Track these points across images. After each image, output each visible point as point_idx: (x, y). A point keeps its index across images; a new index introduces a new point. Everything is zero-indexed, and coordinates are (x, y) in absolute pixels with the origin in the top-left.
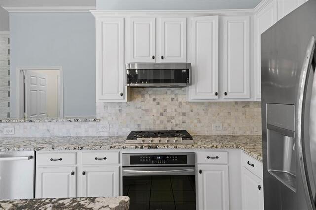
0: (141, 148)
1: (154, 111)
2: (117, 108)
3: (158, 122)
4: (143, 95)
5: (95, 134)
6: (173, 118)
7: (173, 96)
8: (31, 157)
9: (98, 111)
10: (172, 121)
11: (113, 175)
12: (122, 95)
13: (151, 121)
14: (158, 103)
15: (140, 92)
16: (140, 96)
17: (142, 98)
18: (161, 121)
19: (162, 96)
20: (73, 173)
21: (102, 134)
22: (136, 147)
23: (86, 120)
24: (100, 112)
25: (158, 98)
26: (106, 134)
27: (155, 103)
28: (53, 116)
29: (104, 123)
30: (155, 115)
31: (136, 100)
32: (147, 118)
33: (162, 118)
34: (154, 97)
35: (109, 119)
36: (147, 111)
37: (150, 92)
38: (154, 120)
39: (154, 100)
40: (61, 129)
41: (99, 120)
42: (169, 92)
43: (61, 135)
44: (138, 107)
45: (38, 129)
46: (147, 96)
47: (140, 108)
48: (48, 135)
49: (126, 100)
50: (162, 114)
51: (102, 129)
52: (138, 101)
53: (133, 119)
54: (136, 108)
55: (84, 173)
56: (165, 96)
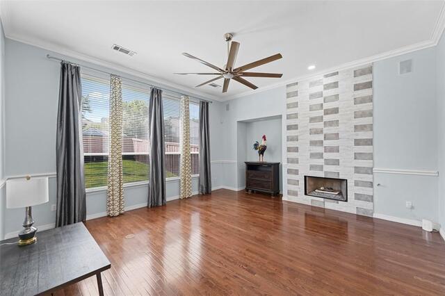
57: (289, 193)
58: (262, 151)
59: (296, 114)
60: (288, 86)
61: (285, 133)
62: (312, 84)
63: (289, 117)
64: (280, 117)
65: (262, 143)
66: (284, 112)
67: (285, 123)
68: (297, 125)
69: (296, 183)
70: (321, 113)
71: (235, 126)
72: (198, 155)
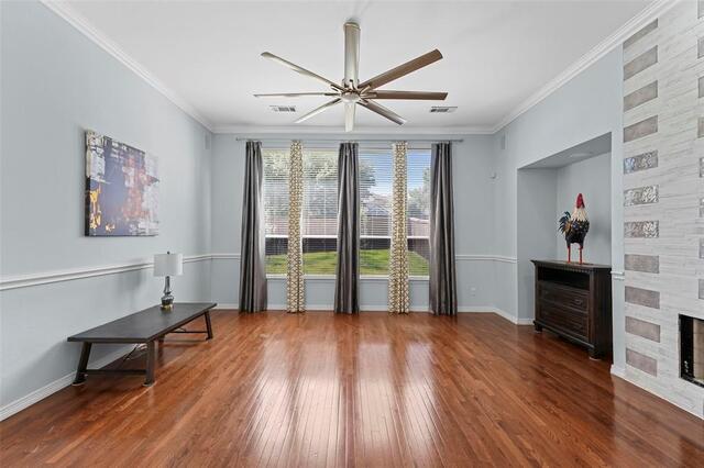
57: (630, 357)
58: (577, 234)
59: (653, 120)
60: (627, 44)
63: (630, 134)
64: (606, 139)
66: (618, 123)
68: (653, 154)
69: (653, 332)
71: (513, 177)
72: (427, 240)
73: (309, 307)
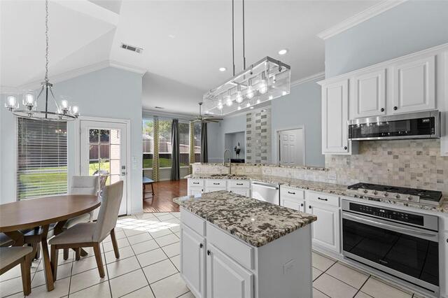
0: (361, 197)
1: (390, 165)
2: (345, 160)
3: (396, 177)
4: (375, 149)
5: (324, 181)
6: (421, 175)
7: (420, 149)
8: (277, 188)
9: (326, 162)
10: (418, 178)
11: (333, 215)
12: (346, 148)
13: (386, 176)
14: (396, 157)
15: (370, 145)
16: (371, 149)
17: (374, 152)
18: (400, 177)
19: (402, 150)
20: (302, 205)
21: (330, 182)
22: (356, 196)
23: (316, 169)
24: (328, 163)
25: (396, 151)
26: (334, 182)
27: (391, 156)
28: (293, 164)
29: (332, 173)
30: (391, 169)
31: (367, 153)
32: (380, 172)
33: (402, 173)
34: (389, 150)
35: (337, 169)
36: (380, 165)
37: (384, 146)
38: (390, 175)
39: (390, 153)
40: (298, 174)
41: (328, 170)
42: (414, 144)
43: (298, 177)
44: (369, 160)
45: (284, 172)
46: (379, 149)
47: (371, 161)
48: (289, 176)
49: (350, 153)
50: (401, 170)
51: (331, 178)
52: (369, 155)
53: (362, 171)
54: (366, 161)
55: (310, 207)
56: (407, 149)
58: (238, 152)
59: (251, 131)
61: (246, 142)
62: (257, 115)
63: (248, 133)
64: (244, 132)
65: (238, 147)
66: (245, 129)
67: (246, 135)
68: (251, 138)
70: (260, 131)
71: (224, 136)
73: (161, 180)
